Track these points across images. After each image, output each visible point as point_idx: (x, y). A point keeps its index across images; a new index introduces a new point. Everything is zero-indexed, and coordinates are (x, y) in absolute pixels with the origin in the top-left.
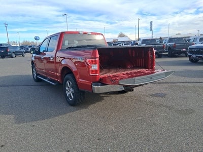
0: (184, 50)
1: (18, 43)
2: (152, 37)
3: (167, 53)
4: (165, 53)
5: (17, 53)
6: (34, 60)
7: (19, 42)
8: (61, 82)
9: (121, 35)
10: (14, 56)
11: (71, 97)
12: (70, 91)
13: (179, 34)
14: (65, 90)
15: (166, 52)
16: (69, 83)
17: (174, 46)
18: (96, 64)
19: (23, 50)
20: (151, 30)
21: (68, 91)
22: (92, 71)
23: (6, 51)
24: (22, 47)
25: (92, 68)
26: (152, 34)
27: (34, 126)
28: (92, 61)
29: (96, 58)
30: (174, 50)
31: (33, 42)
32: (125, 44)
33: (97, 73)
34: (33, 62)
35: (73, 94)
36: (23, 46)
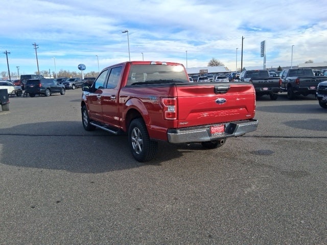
0: (313, 88)
1: (51, 74)
2: (265, 66)
3: (286, 93)
4: (283, 93)
5: (53, 90)
6: (85, 100)
7: (53, 73)
8: (125, 130)
9: (214, 64)
10: (49, 94)
11: (138, 149)
12: (137, 142)
13: (311, 62)
14: (131, 141)
15: (285, 91)
16: (137, 131)
17: (297, 82)
18: (173, 105)
19: (62, 85)
20: (263, 55)
21: (134, 141)
22: (169, 114)
23: (38, 87)
24: (60, 81)
25: (169, 110)
26: (265, 62)
27: (93, 182)
28: (169, 101)
29: (173, 97)
30: (296, 89)
31: (75, 74)
32: (218, 78)
33: (174, 117)
34: (83, 103)
35: (141, 146)
36: (61, 79)
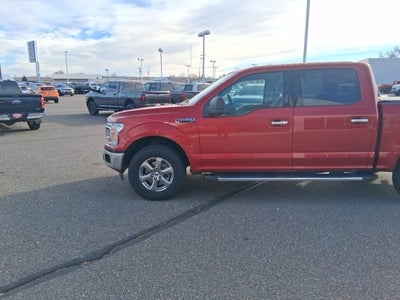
13: (61, 73)
